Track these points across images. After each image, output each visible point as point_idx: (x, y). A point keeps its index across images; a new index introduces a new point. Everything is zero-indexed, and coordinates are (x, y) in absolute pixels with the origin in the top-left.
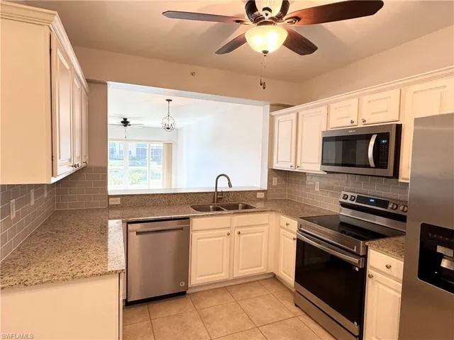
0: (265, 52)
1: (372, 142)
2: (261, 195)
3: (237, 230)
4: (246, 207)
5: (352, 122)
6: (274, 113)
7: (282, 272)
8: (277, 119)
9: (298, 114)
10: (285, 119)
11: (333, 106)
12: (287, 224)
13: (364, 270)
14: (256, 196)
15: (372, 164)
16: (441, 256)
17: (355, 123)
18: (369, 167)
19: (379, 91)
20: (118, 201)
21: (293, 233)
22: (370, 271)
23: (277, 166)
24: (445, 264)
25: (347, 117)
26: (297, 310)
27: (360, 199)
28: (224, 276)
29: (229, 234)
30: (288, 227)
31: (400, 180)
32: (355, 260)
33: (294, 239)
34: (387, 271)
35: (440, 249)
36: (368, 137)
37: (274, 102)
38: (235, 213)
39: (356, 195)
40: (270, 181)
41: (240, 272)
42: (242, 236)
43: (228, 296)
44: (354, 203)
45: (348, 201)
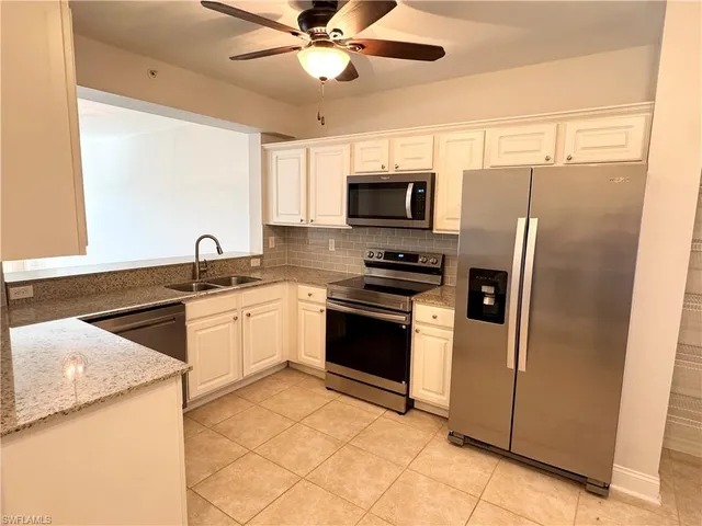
0: (323, 79)
1: (409, 192)
2: (255, 263)
3: (246, 312)
4: (242, 281)
5: (383, 167)
6: (267, 146)
7: (303, 356)
8: (274, 155)
9: (308, 151)
10: (287, 156)
11: (358, 146)
12: (310, 295)
13: (409, 327)
14: (249, 264)
15: (409, 215)
16: (483, 295)
17: (386, 169)
18: (406, 218)
19: (411, 135)
20: (29, 292)
21: (319, 304)
22: (415, 326)
23: (276, 220)
24: (487, 301)
25: (377, 161)
26: (332, 394)
27: (388, 255)
28: (232, 377)
29: (236, 319)
30: (311, 299)
31: (435, 232)
32: (402, 318)
33: (322, 311)
34: (434, 321)
35: (485, 289)
36: (405, 185)
37: (266, 131)
38: (242, 289)
39: (383, 251)
40: (266, 242)
41: (253, 367)
42: (251, 319)
43: (241, 402)
44: (382, 260)
45: (375, 259)
